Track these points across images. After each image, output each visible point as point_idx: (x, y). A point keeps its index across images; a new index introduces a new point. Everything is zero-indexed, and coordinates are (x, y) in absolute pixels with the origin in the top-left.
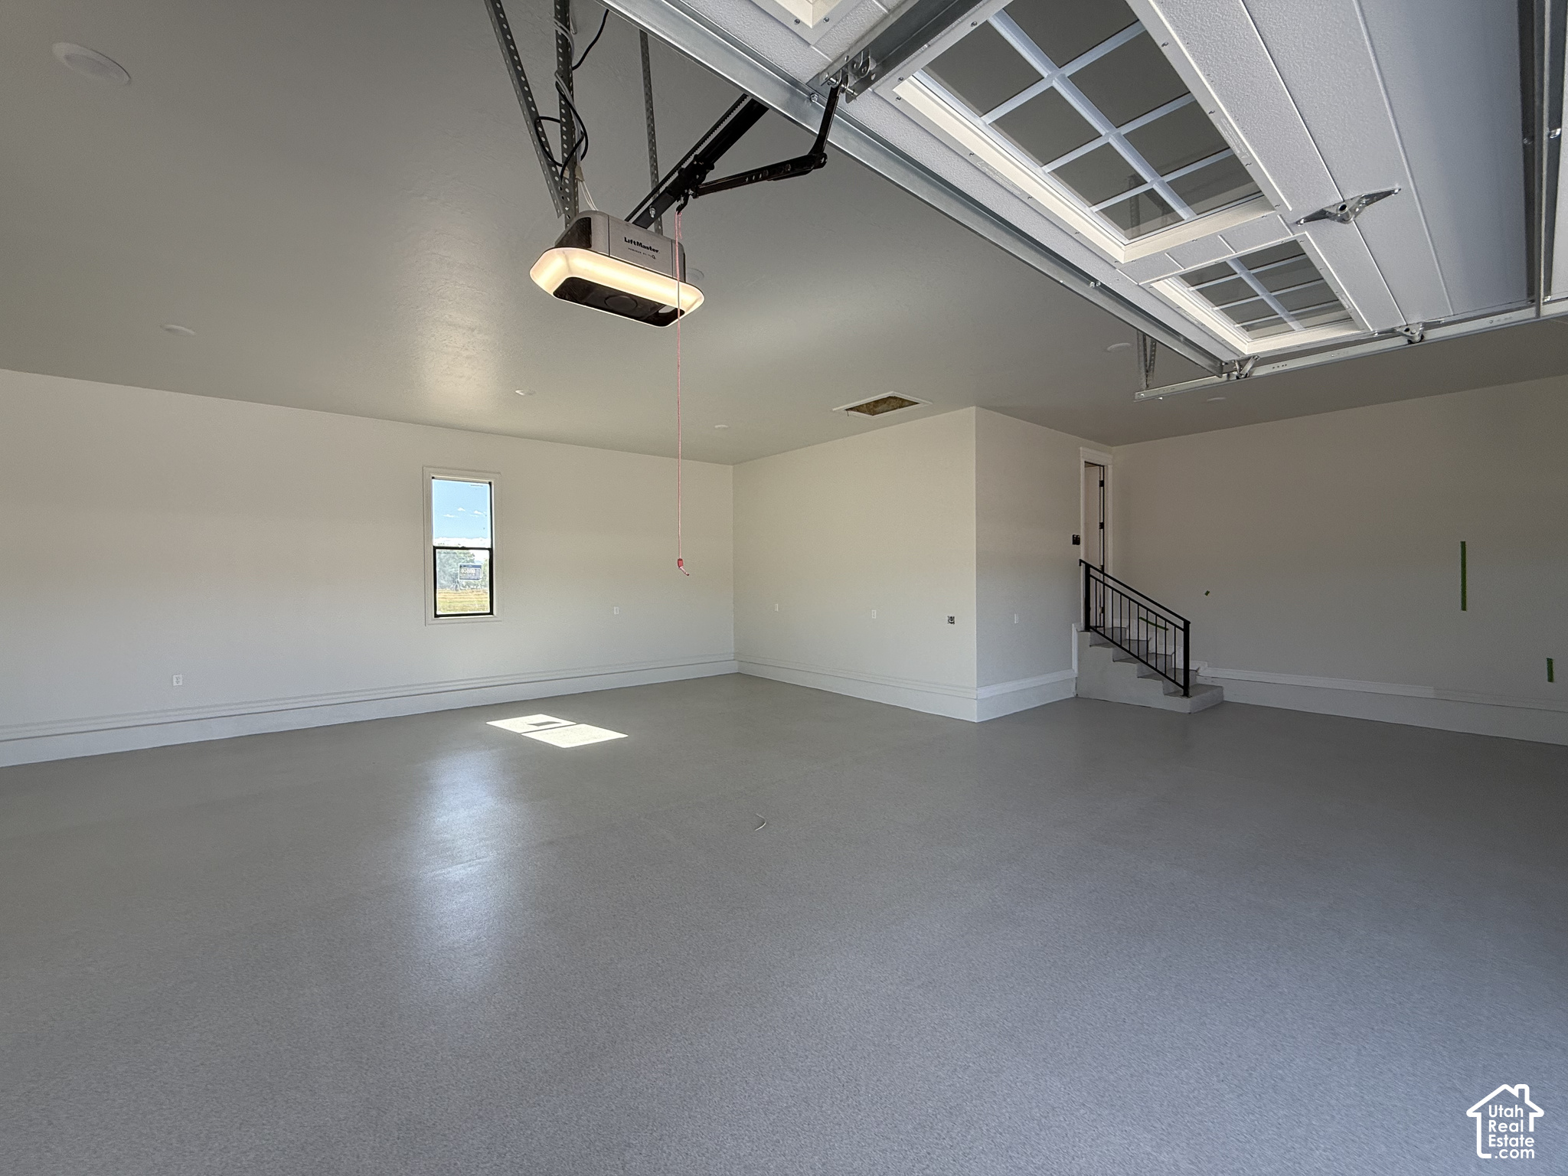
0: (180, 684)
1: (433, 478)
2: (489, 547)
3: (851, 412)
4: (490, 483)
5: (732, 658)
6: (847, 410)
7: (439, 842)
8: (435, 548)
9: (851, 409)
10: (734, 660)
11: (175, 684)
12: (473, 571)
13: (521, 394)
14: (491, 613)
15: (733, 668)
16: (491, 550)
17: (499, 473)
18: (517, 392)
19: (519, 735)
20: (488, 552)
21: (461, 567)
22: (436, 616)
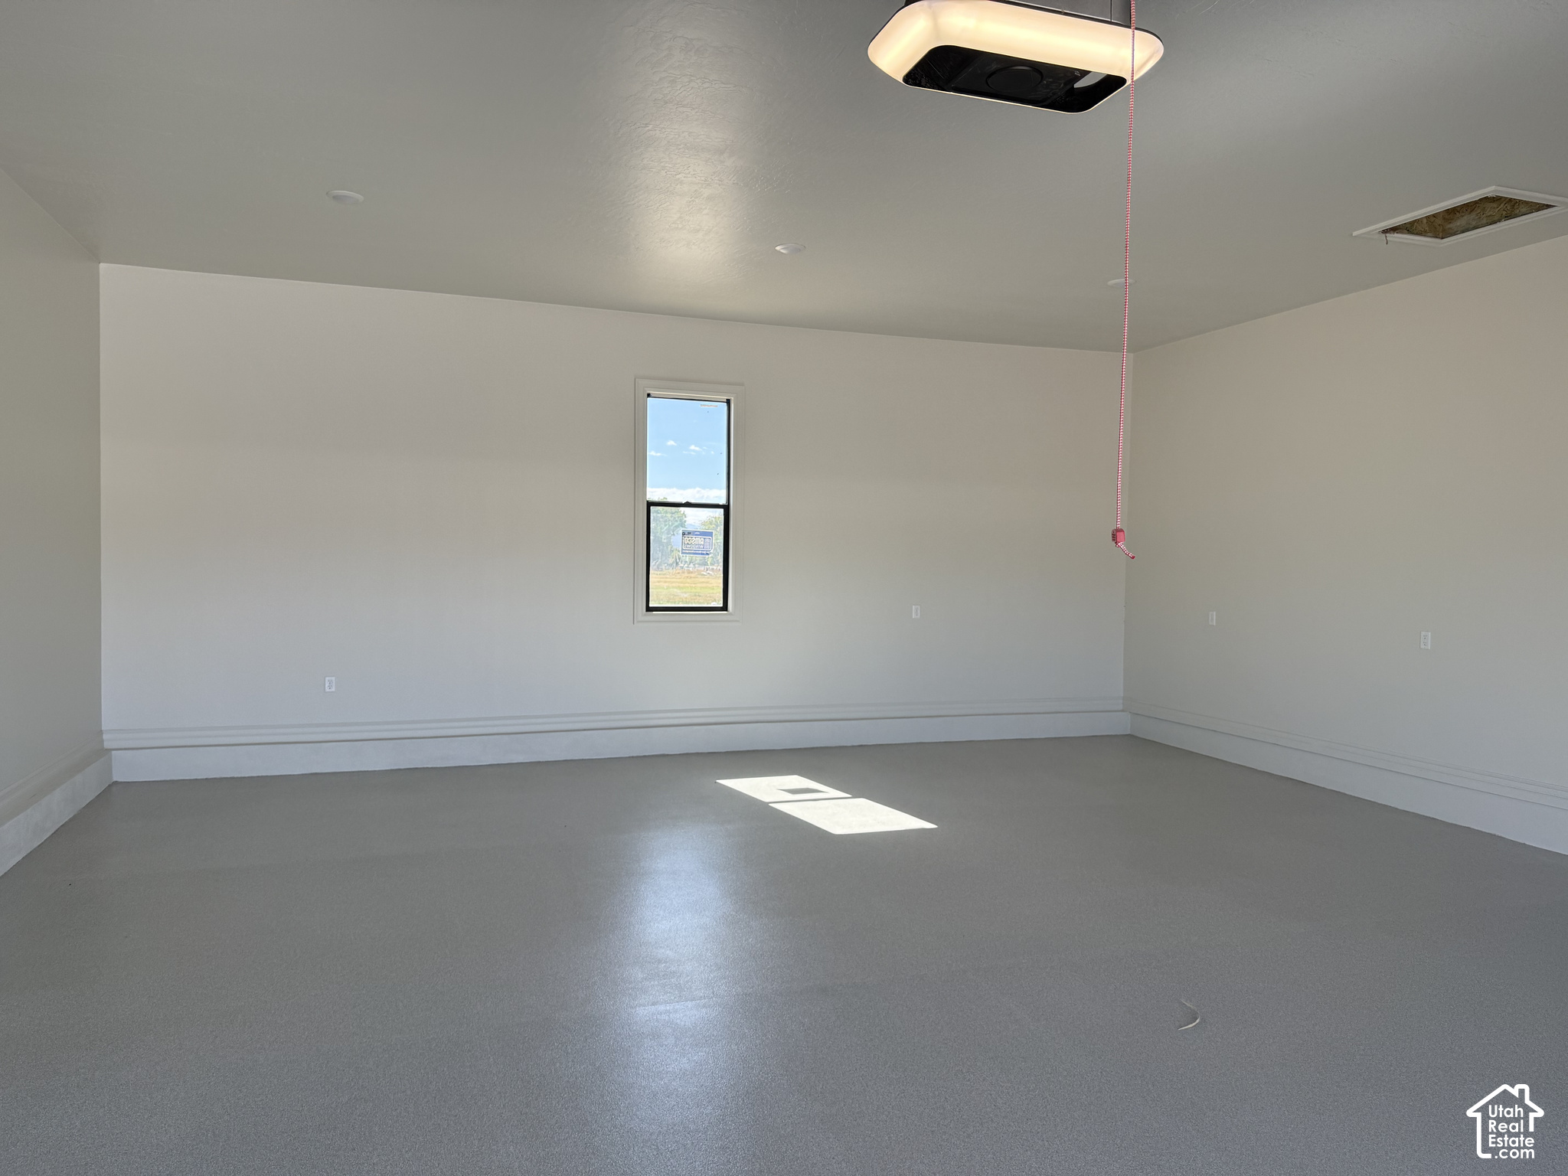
0: (333, 689)
1: (649, 395)
2: (723, 502)
3: (1395, 237)
4: (728, 402)
5: (1121, 707)
6: (1385, 232)
7: (660, 961)
8: (650, 504)
9: (1394, 229)
10: (1123, 711)
11: (327, 690)
12: (700, 540)
13: (782, 251)
14: (725, 608)
15: (1120, 724)
16: (726, 508)
17: (742, 385)
18: (778, 248)
19: (766, 805)
20: (722, 511)
21: (684, 534)
22: (649, 609)
